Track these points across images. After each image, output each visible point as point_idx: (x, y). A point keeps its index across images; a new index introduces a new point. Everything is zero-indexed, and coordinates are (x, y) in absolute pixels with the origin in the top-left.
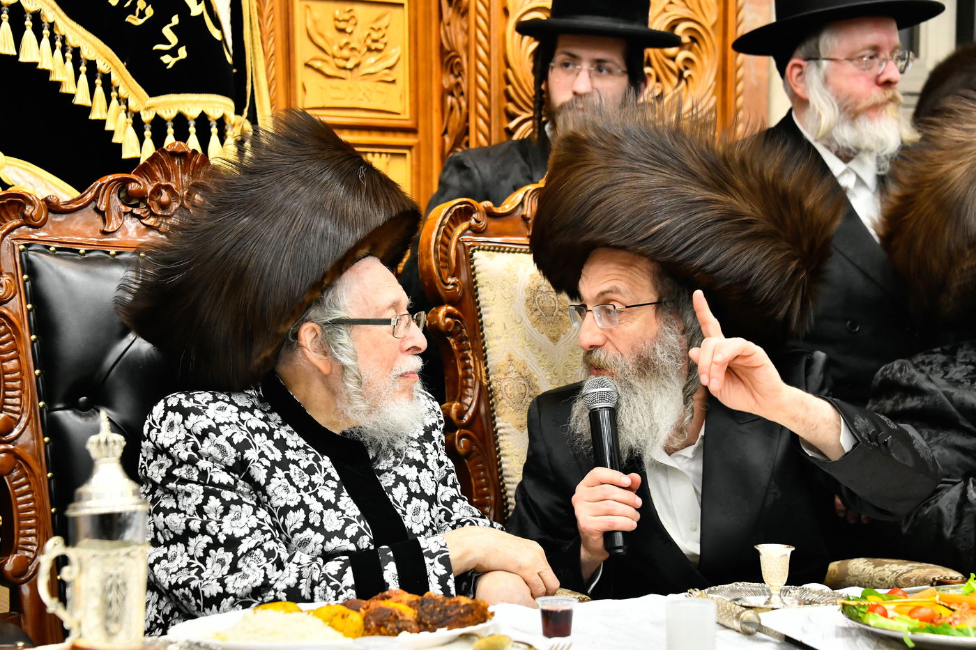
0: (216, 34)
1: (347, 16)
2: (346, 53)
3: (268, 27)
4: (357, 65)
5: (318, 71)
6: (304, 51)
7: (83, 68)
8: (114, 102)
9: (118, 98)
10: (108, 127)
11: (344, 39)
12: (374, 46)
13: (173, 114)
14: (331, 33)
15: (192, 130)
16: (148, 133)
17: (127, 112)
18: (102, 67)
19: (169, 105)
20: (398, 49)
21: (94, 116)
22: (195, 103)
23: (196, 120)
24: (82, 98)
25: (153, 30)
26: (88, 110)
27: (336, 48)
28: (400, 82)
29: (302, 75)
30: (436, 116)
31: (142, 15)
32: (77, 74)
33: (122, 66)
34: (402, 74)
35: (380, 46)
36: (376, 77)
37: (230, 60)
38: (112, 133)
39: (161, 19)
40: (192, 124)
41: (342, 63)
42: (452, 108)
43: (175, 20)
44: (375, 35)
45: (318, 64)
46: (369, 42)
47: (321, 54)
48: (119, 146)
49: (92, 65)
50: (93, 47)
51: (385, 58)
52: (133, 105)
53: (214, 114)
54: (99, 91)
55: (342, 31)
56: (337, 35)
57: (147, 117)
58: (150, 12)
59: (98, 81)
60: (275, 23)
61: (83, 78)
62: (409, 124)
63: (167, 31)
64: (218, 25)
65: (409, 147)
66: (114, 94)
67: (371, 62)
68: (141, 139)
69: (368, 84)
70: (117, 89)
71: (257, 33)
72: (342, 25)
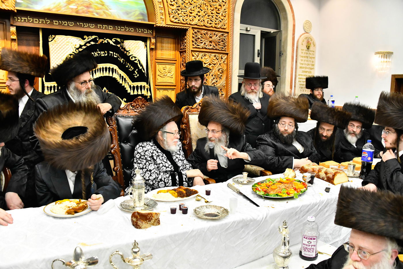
0: (144, 72)
1: (165, 67)
2: (165, 73)
3: (152, 70)
4: (166, 75)
5: (160, 76)
6: (158, 73)
7: (121, 77)
8: (126, 83)
9: (127, 82)
10: (125, 87)
11: (164, 71)
12: (169, 72)
13: (136, 86)
14: (162, 70)
15: (139, 88)
16: (132, 89)
17: (128, 85)
18: (124, 77)
19: (136, 84)
20: (173, 72)
21: (123, 85)
22: (140, 84)
23: (140, 86)
24: (121, 82)
25: (133, 72)
26: (122, 84)
27: (163, 72)
28: (173, 78)
29: (157, 77)
30: (179, 83)
31: (132, 69)
32: (120, 78)
33: (128, 77)
34: (174, 76)
35: (170, 72)
36: (169, 77)
37: (146, 75)
38: (126, 88)
39: (135, 70)
40: (139, 87)
41: (164, 75)
42: (182, 83)
43: (137, 70)
44: (170, 70)
45: (160, 75)
46: (169, 71)
47: (161, 73)
48: (127, 90)
49: (123, 77)
50: (123, 74)
51: (171, 74)
52: (130, 84)
53: (143, 85)
54: (124, 81)
55: (164, 69)
56: (163, 70)
57: (132, 86)
58: (133, 69)
59: (124, 79)
60: (153, 69)
61: (121, 79)
62: (175, 85)
63: (136, 72)
64: (144, 70)
65: (175, 89)
66: (126, 82)
67: (169, 75)
68: (131, 90)
69: (168, 78)
70: (127, 81)
71: (151, 71)
72: (164, 68)
